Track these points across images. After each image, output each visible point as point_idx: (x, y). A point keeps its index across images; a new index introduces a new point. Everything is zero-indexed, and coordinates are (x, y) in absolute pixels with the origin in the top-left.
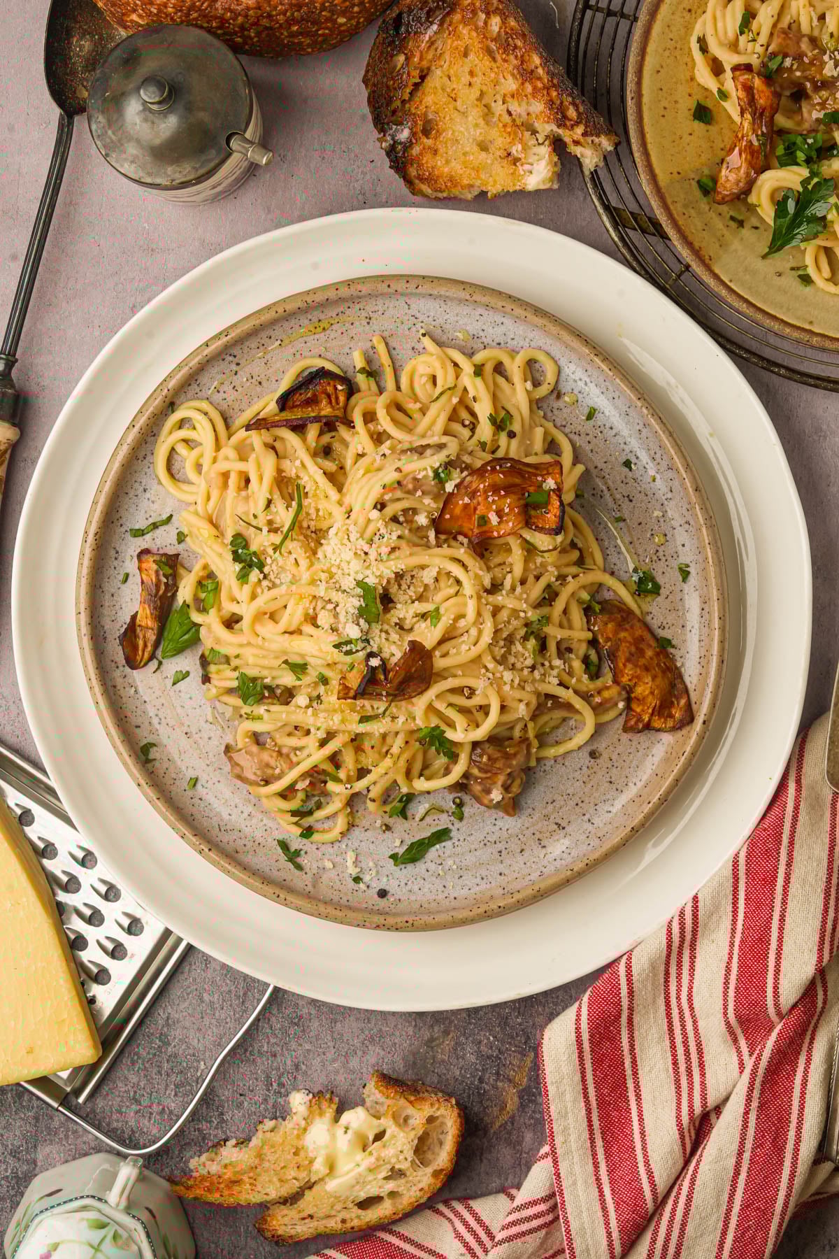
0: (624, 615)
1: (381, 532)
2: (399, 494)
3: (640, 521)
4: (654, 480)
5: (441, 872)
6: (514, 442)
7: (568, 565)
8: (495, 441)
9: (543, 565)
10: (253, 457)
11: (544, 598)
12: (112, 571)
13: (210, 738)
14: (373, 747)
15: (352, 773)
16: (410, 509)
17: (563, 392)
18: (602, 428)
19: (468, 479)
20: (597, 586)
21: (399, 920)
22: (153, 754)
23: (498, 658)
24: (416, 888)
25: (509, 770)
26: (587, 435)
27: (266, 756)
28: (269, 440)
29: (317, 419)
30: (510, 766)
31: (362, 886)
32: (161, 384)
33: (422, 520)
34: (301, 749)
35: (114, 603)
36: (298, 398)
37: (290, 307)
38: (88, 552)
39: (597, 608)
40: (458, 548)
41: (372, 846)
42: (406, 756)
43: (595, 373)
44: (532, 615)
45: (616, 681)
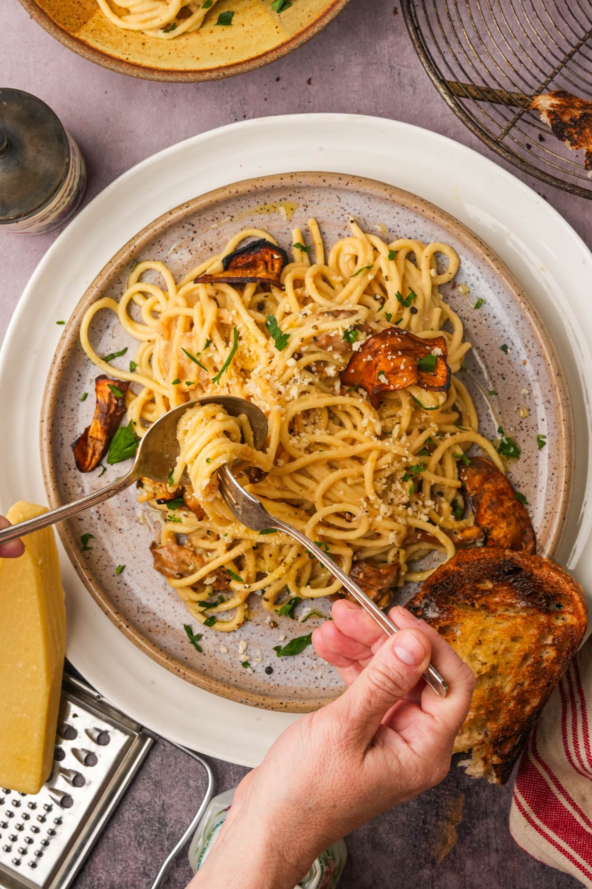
0: (490, 470)
1: (296, 378)
2: (314, 347)
3: (509, 396)
4: (525, 364)
5: (315, 666)
6: (415, 318)
7: (448, 424)
8: (399, 314)
9: (427, 421)
10: (197, 305)
11: (425, 449)
12: (74, 391)
13: (138, 536)
14: (271, 556)
15: (251, 575)
16: (322, 361)
17: (458, 283)
18: (487, 317)
19: (372, 340)
20: (470, 445)
21: (275, 701)
22: (91, 543)
23: (379, 492)
24: (293, 677)
25: (380, 587)
26: (474, 320)
27: (183, 554)
28: (213, 293)
29: (253, 280)
30: (381, 584)
31: (249, 670)
32: (130, 241)
33: (331, 371)
34: (212, 551)
35: (73, 416)
36: (240, 261)
37: (242, 189)
38: (55, 372)
39: (468, 462)
40: (358, 398)
41: (261, 639)
42: (297, 566)
43: (486, 271)
44: (413, 461)
45: (477, 523)
